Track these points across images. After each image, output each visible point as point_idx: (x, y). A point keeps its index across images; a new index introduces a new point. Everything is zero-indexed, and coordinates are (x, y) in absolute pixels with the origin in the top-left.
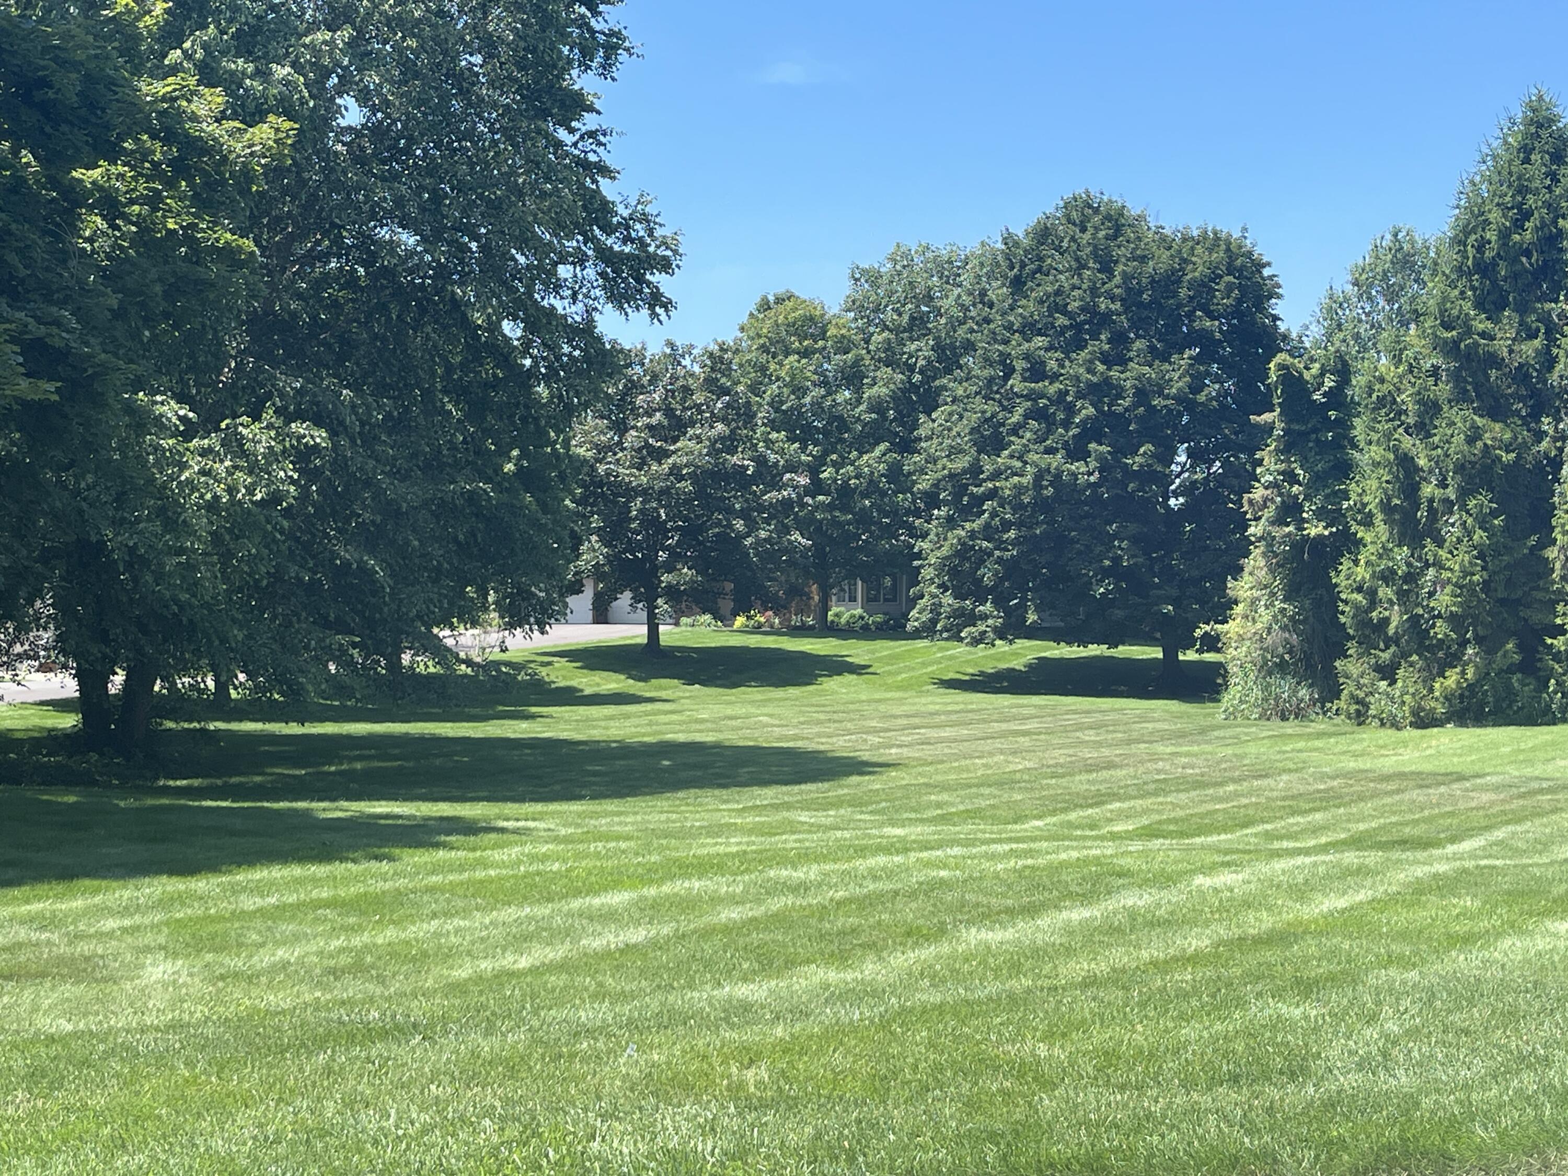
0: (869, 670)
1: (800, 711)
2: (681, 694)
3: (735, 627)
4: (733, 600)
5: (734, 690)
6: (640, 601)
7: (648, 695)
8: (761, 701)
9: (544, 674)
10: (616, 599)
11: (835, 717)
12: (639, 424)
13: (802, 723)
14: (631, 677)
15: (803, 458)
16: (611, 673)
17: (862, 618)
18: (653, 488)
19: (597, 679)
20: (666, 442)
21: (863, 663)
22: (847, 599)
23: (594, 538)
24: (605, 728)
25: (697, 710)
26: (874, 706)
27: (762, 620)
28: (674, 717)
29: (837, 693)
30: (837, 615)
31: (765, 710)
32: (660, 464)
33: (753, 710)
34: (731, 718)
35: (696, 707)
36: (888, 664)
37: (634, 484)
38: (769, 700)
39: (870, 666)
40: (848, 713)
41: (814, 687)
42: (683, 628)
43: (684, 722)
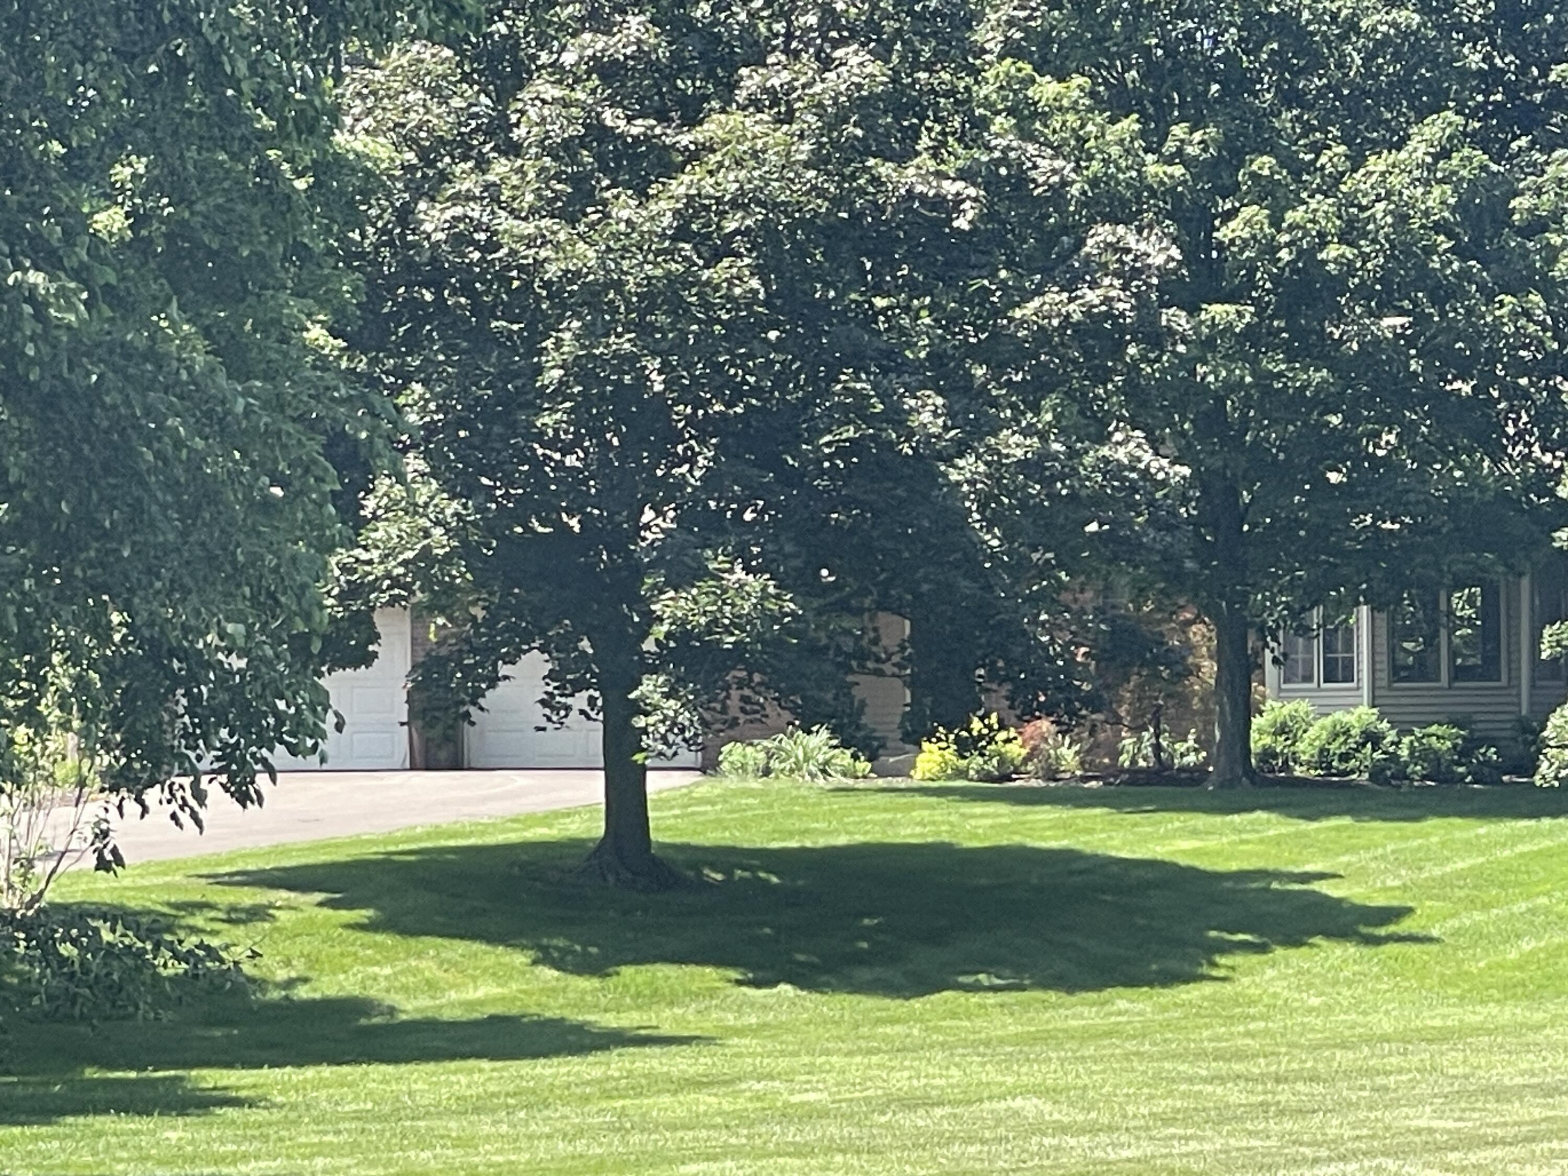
0: (1405, 926)
1: (1158, 1077)
2: (730, 1019)
3: (917, 774)
4: (912, 683)
5: (917, 1004)
6: (579, 686)
7: (611, 1021)
8: (1018, 1040)
9: (240, 952)
10: (494, 680)
11: (1284, 1094)
12: (568, 58)
13: (1167, 1122)
14: (546, 958)
15: (1154, 169)
16: (477, 947)
17: (1372, 738)
18: (619, 286)
19: (428, 967)
20: (663, 117)
21: (1380, 901)
22: (1318, 670)
23: (414, 463)
24: (464, 1143)
25: (788, 1076)
26: (1421, 1056)
27: (1016, 751)
28: (706, 1101)
29: (1288, 1009)
30: (1282, 730)
31: (1031, 1074)
32: (643, 196)
33: (991, 1074)
34: (909, 1103)
35: (783, 1063)
36: (1471, 903)
37: (552, 271)
38: (1045, 1038)
39: (1405, 912)
40: (1329, 1080)
41: (1207, 988)
42: (732, 782)
43: (743, 1119)
